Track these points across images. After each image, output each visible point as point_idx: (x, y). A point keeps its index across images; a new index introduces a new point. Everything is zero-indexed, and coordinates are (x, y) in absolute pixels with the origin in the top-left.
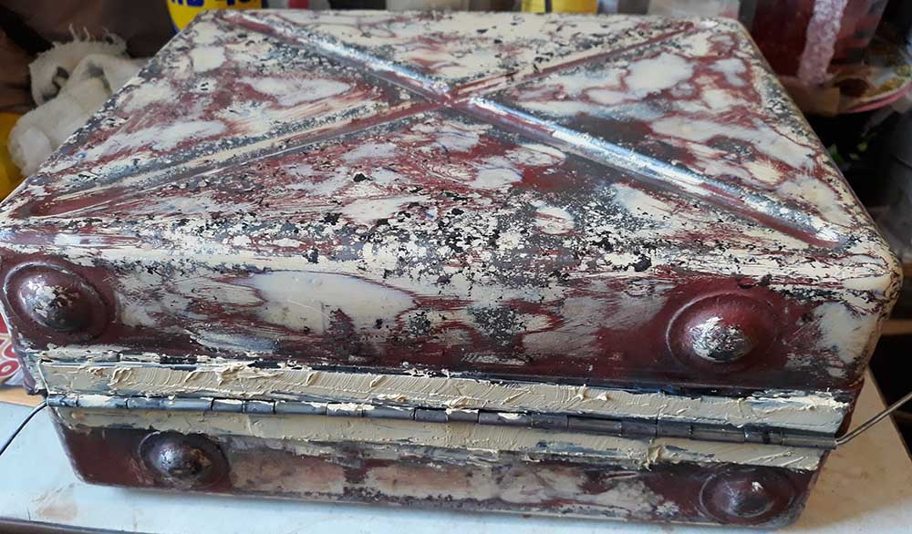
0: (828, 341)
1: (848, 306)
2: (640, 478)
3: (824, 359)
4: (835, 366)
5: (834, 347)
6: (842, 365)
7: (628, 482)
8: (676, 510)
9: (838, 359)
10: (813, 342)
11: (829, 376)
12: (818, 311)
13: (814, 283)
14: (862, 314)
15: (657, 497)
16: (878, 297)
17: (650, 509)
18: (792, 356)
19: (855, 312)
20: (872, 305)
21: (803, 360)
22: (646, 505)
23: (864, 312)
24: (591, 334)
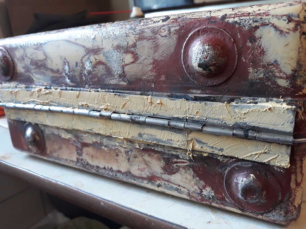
0: (270, 57)
1: (276, 28)
2: (189, 166)
3: (272, 72)
4: (281, 78)
5: (276, 61)
6: (285, 76)
7: (184, 168)
8: (213, 194)
9: (281, 71)
10: (261, 58)
11: (279, 86)
12: (258, 33)
13: (251, 14)
14: (287, 33)
15: (201, 182)
16: (293, 18)
17: (199, 191)
18: (251, 70)
19: (281, 32)
20: (292, 25)
21: (259, 73)
22: (196, 187)
23: (287, 31)
24: (150, 64)
